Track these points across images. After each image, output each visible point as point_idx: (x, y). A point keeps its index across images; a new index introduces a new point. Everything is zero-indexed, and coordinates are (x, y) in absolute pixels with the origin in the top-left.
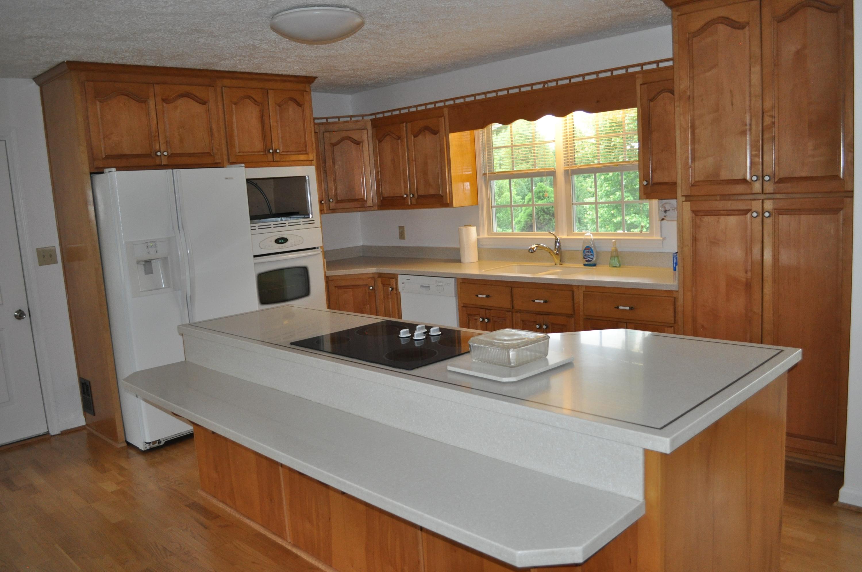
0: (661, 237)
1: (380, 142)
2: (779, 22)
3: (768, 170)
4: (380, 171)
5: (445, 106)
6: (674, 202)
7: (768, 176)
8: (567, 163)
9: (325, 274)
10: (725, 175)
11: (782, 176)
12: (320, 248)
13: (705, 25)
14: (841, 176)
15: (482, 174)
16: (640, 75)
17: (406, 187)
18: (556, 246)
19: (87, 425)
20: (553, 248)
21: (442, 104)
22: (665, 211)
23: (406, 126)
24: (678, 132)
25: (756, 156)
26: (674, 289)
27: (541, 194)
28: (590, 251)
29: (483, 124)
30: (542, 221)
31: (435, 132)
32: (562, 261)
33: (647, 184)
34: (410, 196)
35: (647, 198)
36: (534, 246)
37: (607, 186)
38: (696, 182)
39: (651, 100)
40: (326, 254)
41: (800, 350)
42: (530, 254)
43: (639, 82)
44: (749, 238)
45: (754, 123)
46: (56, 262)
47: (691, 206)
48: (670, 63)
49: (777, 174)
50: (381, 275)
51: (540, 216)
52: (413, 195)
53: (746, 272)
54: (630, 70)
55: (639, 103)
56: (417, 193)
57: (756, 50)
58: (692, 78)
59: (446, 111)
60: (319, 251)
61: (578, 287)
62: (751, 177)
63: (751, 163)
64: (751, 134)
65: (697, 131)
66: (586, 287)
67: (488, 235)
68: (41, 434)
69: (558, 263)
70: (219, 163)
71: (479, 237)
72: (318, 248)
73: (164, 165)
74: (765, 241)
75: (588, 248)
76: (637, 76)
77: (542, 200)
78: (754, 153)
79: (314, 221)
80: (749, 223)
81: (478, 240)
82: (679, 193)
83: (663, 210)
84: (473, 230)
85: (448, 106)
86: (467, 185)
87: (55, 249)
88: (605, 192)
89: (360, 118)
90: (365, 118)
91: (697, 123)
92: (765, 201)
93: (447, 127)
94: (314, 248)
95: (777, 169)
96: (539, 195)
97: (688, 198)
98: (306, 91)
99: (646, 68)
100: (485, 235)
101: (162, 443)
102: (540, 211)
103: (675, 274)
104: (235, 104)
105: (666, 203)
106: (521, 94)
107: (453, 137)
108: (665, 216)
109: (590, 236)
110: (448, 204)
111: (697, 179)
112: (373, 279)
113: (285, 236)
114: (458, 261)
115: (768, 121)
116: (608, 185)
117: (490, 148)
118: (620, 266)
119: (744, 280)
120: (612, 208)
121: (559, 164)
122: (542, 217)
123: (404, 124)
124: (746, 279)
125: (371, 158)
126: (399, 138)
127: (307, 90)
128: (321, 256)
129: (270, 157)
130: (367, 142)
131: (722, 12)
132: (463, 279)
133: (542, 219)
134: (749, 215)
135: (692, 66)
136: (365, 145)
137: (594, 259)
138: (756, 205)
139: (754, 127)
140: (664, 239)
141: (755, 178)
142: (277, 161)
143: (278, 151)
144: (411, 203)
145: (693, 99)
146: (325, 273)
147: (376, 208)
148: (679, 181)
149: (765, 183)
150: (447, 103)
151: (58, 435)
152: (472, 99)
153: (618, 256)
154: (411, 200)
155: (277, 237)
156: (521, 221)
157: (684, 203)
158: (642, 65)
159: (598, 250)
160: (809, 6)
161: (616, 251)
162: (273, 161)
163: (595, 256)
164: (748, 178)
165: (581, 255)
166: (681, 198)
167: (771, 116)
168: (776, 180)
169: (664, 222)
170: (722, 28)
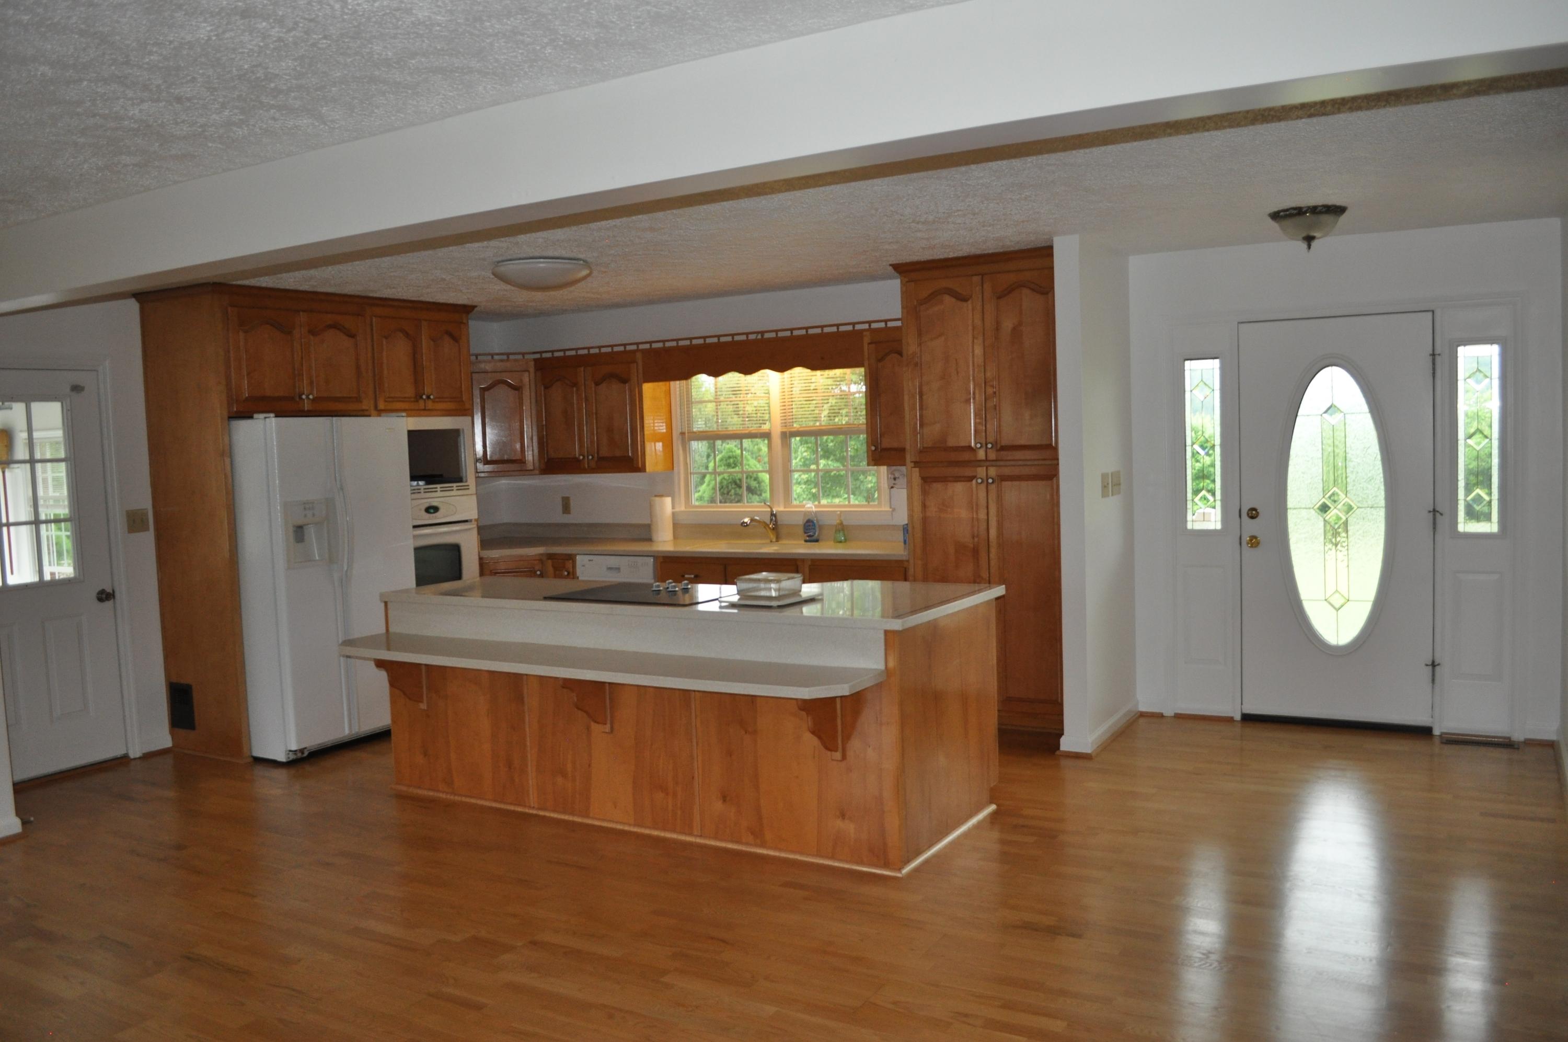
0: (891, 508)
1: (546, 388)
2: (999, 298)
3: (991, 438)
4: (546, 425)
5: (638, 350)
6: (903, 468)
7: (991, 443)
8: (785, 424)
9: (479, 555)
10: (951, 442)
11: (1003, 444)
12: (473, 521)
13: (932, 294)
14: (1054, 445)
15: (679, 433)
16: (868, 333)
17: (581, 446)
18: (771, 520)
19: (174, 746)
20: (768, 521)
21: (634, 347)
22: (895, 479)
23: (584, 371)
24: (906, 398)
25: (980, 423)
26: (904, 558)
27: (731, 460)
28: (811, 524)
29: (687, 375)
30: (733, 497)
31: (624, 381)
32: (778, 538)
33: (875, 449)
34: (588, 457)
35: (875, 465)
36: (747, 520)
37: (805, 451)
38: (924, 448)
39: (880, 360)
40: (480, 529)
41: (1004, 586)
42: (743, 528)
43: (867, 340)
44: (974, 504)
45: (977, 392)
46: (147, 529)
47: (920, 471)
48: (899, 324)
49: (998, 442)
50: (551, 556)
51: (730, 491)
52: (593, 457)
53: (973, 538)
54: (858, 327)
55: (866, 363)
56: (598, 454)
57: (978, 322)
58: (920, 345)
59: (639, 356)
60: (473, 525)
61: (803, 561)
62: (976, 444)
63: (976, 431)
64: (974, 403)
65: (924, 397)
66: (812, 560)
67: (685, 508)
68: (119, 756)
69: (774, 540)
70: (367, 410)
71: (674, 510)
72: (471, 521)
73: (309, 411)
74: (990, 507)
75: (809, 521)
76: (864, 333)
77: (733, 468)
78: (978, 421)
79: (468, 486)
80: (974, 489)
81: (673, 514)
82: (909, 458)
83: (892, 477)
84: (668, 500)
85: (643, 351)
86: (659, 446)
87: (147, 512)
88: (803, 460)
89: (520, 357)
90: (527, 357)
91: (925, 389)
92: (989, 468)
93: (641, 376)
94: (466, 521)
95: (998, 437)
96: (728, 461)
97: (916, 464)
98: (462, 323)
99: (874, 326)
100: (681, 507)
101: (306, 754)
102: (730, 482)
103: (905, 548)
104: (386, 338)
105: (895, 470)
106: (733, 343)
107: (648, 388)
108: (894, 484)
109: (812, 508)
110: (641, 469)
111: (925, 446)
112: (541, 560)
113: (435, 504)
114: (649, 540)
115: (990, 391)
116: (806, 449)
117: (688, 401)
118: (846, 541)
119: (972, 546)
120: (812, 486)
121: (775, 426)
122: (733, 491)
123: (582, 369)
124: (974, 545)
125: (532, 407)
126: (575, 384)
127: (464, 321)
128: (475, 532)
129: (421, 403)
130: (528, 386)
131: (944, 283)
132: (664, 557)
133: (733, 494)
134: (974, 481)
135: (920, 334)
136: (526, 393)
137: (817, 534)
138: (981, 472)
139: (977, 396)
140: (894, 510)
141: (979, 445)
142: (429, 410)
143: (432, 397)
144: (588, 466)
145: (921, 364)
146: (479, 553)
147: (537, 472)
148: (908, 447)
149: (988, 450)
150: (641, 347)
151: (140, 758)
152: (674, 344)
153: (843, 530)
154: (588, 463)
155: (427, 505)
156: (704, 497)
157: (913, 469)
158: (870, 323)
159: (820, 523)
160: (1024, 286)
161: (841, 524)
162: (425, 410)
163: (817, 530)
164: (973, 444)
165: (801, 531)
166: (910, 465)
167: (992, 386)
168: (998, 448)
169: (892, 489)
170: (948, 300)
